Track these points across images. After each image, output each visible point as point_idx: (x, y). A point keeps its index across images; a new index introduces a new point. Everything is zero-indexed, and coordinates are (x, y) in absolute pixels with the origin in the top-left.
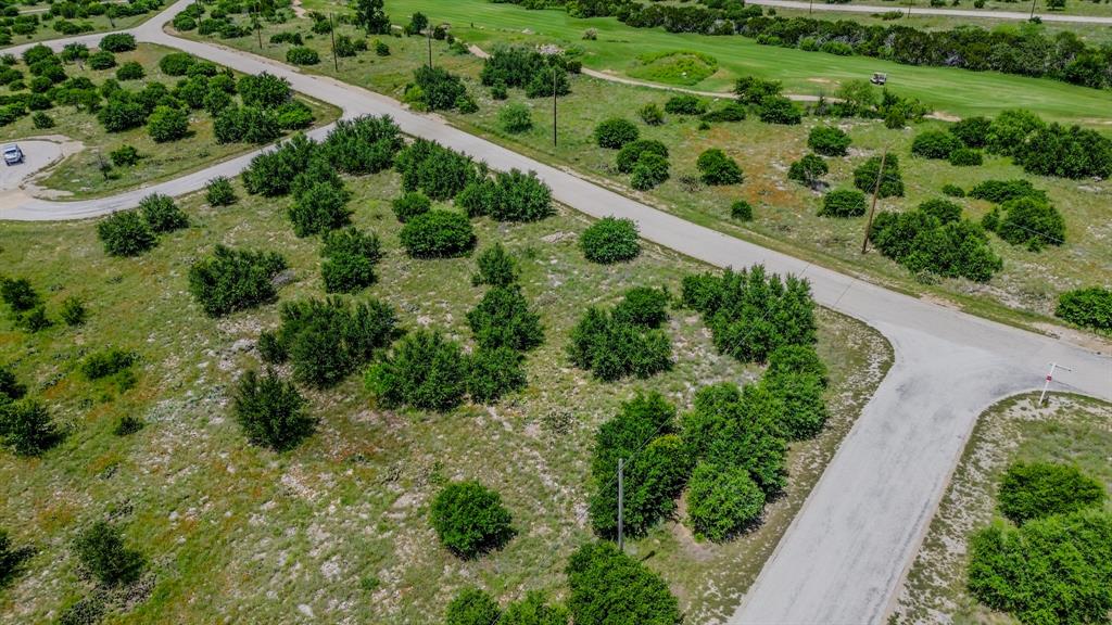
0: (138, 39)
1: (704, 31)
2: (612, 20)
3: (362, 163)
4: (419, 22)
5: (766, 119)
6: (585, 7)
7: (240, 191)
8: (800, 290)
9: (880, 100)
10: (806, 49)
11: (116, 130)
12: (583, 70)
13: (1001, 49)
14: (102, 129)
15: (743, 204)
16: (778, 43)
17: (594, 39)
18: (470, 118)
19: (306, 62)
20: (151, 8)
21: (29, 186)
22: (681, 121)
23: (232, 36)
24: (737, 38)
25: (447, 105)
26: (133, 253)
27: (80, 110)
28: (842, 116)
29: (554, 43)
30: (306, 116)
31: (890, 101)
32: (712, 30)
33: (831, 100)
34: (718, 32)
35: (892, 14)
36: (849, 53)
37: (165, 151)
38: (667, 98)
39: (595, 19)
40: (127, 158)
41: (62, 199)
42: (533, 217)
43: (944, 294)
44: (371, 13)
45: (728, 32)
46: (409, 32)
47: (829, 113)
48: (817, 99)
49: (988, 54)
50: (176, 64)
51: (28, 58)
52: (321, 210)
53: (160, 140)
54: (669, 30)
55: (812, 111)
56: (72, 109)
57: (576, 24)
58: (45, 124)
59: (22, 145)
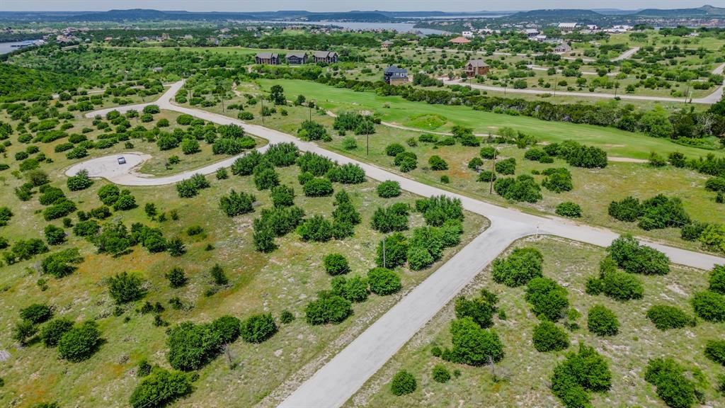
0: (161, 108)
1: (446, 103)
2: (399, 97)
3: (282, 162)
4: (301, 99)
5: (464, 144)
6: (385, 90)
7: (230, 173)
8: (458, 202)
9: (517, 136)
10: (496, 112)
11: (165, 149)
12: (382, 122)
13: (588, 113)
14: (159, 148)
15: (445, 177)
16: (482, 109)
17: (389, 107)
18: (328, 143)
19: (247, 119)
20: (159, 91)
21: (133, 173)
22: (426, 145)
23: (207, 106)
24: (463, 107)
25: (318, 138)
26: (190, 196)
27: (144, 141)
28: (500, 143)
29: (368, 110)
30: (253, 143)
31: (521, 136)
32: (450, 103)
33: (495, 136)
34: (453, 104)
35: (546, 94)
36: (518, 114)
37: (190, 158)
38: (420, 136)
39: (390, 97)
40: (174, 161)
41: (150, 177)
42: (357, 182)
43: (518, 207)
44: (277, 95)
45: (458, 104)
46: (296, 105)
47: (494, 142)
48: (487, 135)
49: (583, 116)
50: (184, 120)
51: (109, 117)
52: (268, 179)
53: (186, 154)
54: (429, 103)
55: (486, 141)
56: (140, 140)
57: (380, 99)
58: (130, 146)
59: (124, 156)
